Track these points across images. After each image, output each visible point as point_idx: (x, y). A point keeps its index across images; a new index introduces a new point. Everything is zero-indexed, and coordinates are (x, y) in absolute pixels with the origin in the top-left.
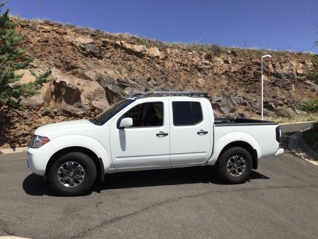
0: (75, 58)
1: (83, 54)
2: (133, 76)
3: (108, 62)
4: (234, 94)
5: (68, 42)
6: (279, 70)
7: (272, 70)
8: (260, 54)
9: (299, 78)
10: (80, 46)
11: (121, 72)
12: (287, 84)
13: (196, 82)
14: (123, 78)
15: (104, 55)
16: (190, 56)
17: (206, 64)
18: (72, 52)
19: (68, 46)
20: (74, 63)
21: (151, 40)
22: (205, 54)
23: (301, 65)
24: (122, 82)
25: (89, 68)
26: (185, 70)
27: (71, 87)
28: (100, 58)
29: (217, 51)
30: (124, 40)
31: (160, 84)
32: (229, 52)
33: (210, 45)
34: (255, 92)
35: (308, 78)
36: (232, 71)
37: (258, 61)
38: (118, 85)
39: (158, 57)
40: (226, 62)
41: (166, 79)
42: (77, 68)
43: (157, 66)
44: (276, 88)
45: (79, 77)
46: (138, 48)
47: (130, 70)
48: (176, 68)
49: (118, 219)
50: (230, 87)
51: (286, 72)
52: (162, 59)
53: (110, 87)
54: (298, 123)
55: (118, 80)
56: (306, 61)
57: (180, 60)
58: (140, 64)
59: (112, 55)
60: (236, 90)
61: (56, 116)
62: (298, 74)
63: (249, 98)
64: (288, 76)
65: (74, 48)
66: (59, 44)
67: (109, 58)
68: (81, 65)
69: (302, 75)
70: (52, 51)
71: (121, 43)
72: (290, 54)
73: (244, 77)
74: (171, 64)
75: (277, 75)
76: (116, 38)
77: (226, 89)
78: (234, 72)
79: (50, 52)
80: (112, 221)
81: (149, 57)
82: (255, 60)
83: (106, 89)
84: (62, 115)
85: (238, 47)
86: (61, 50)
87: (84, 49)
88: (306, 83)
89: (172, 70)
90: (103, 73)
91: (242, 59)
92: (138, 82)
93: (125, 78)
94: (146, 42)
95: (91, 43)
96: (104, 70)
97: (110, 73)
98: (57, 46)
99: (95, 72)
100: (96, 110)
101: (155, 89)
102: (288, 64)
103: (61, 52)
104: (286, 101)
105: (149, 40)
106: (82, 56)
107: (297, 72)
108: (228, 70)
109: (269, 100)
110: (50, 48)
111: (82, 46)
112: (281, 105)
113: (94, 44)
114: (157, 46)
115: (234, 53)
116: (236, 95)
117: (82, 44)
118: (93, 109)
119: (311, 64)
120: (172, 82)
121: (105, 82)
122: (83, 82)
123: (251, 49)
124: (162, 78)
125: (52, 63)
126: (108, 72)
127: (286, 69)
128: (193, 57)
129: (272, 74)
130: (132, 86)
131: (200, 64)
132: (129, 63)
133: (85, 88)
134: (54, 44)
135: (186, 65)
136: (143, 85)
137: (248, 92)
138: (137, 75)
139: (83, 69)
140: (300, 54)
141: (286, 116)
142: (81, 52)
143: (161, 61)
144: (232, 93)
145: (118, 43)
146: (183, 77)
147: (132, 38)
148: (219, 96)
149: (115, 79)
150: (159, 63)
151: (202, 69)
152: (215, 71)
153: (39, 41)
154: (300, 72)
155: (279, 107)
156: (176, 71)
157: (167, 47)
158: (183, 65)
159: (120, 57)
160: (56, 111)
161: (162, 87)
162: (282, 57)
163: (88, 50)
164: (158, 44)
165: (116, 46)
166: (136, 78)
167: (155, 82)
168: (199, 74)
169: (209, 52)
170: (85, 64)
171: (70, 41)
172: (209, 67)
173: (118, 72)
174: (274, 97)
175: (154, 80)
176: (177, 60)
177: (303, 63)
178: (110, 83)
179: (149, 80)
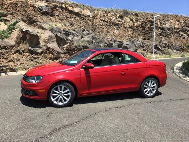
0: (35, 15)
1: (41, 13)
2: (73, 28)
3: (57, 18)
4: (137, 40)
5: (31, 5)
6: (164, 26)
7: (160, 26)
8: (152, 15)
9: (176, 30)
10: (39, 8)
11: (65, 25)
12: (169, 34)
13: (113, 33)
14: (67, 29)
15: (55, 14)
16: (109, 16)
17: (119, 21)
18: (33, 12)
19: (31, 8)
20: (34, 18)
21: (85, 5)
22: (118, 15)
23: (177, 23)
24: (66, 31)
25: (45, 22)
26: (107, 25)
27: (33, 34)
28: (52, 16)
29: (126, 13)
30: (68, 4)
31: (91, 34)
32: (134, 14)
33: (122, 10)
34: (149, 39)
35: (181, 31)
36: (135, 25)
37: (151, 20)
38: (64, 33)
39: (89, 16)
40: (132, 20)
41: (95, 30)
42: (36, 22)
43: (89, 22)
44: (162, 37)
45: (38, 28)
46: (76, 10)
47: (72, 24)
48: (101, 24)
49: (65, 127)
50: (134, 36)
51: (168, 27)
52: (92, 18)
53: (59, 35)
54: (175, 58)
55: (64, 30)
56: (180, 20)
57: (103, 18)
58: (78, 20)
59: (60, 14)
60: (138, 37)
61: (24, 53)
62: (175, 28)
63: (145, 42)
64: (169, 29)
65: (35, 9)
66: (24, 6)
67: (58, 16)
68: (39, 20)
69: (178, 29)
70: (20, 10)
71: (65, 6)
72: (171, 15)
73: (142, 30)
74: (97, 21)
75: (163, 29)
76: (62, 3)
77: (132, 37)
78: (137, 27)
79: (18, 11)
80: (59, 129)
81: (84, 16)
82: (149, 19)
83: (56, 36)
84: (27, 52)
85: (139, 11)
86: (26, 10)
87: (41, 10)
88: (180, 34)
89: (98, 24)
90: (54, 25)
91: (141, 18)
92: (77, 32)
93: (69, 29)
94: (82, 6)
95: (46, 6)
96: (55, 23)
97: (59, 25)
98: (23, 7)
99: (49, 24)
100: (50, 50)
101: (87, 37)
102: (169, 22)
103: (26, 11)
104: (167, 45)
105: (84, 5)
106: (40, 14)
107: (174, 27)
108: (133, 25)
109: (157, 44)
110: (18, 8)
111: (40, 8)
112: (165, 47)
113: (48, 7)
114: (89, 9)
115: (136, 15)
116: (138, 41)
117: (40, 6)
118: (48, 49)
119: (183, 22)
120: (98, 32)
121: (56, 31)
122: (41, 31)
123: (147, 12)
124: (92, 30)
125: (20, 18)
126: (57, 25)
127: (168, 25)
128: (111, 17)
129: (160, 28)
130: (73, 34)
131: (116, 21)
132: (71, 19)
133: (42, 35)
134: (21, 6)
135: (107, 22)
136: (80, 34)
137: (145, 39)
138: (76, 27)
139: (41, 23)
140: (176, 16)
141: (168, 54)
142: (39, 12)
143: (91, 19)
144: (135, 40)
145: (64, 6)
146: (105, 29)
147: (72, 3)
148: (127, 42)
149: (62, 29)
150: (90, 20)
151: (117, 24)
152: (125, 25)
153: (11, 4)
154: (177, 27)
155: (163, 49)
156: (101, 26)
157: (95, 10)
158: (105, 22)
159: (65, 15)
160: (23, 49)
161: (92, 35)
162: (165, 18)
163: (44, 10)
164: (89, 8)
165: (62, 8)
166: (75, 29)
167: (88, 32)
168: (115, 28)
169: (121, 14)
170: (42, 19)
171: (32, 4)
172: (121, 23)
173: (63, 25)
174: (160, 42)
175: (87, 31)
176: (101, 18)
177: (179, 21)
178: (58, 32)
179: (84, 31)
